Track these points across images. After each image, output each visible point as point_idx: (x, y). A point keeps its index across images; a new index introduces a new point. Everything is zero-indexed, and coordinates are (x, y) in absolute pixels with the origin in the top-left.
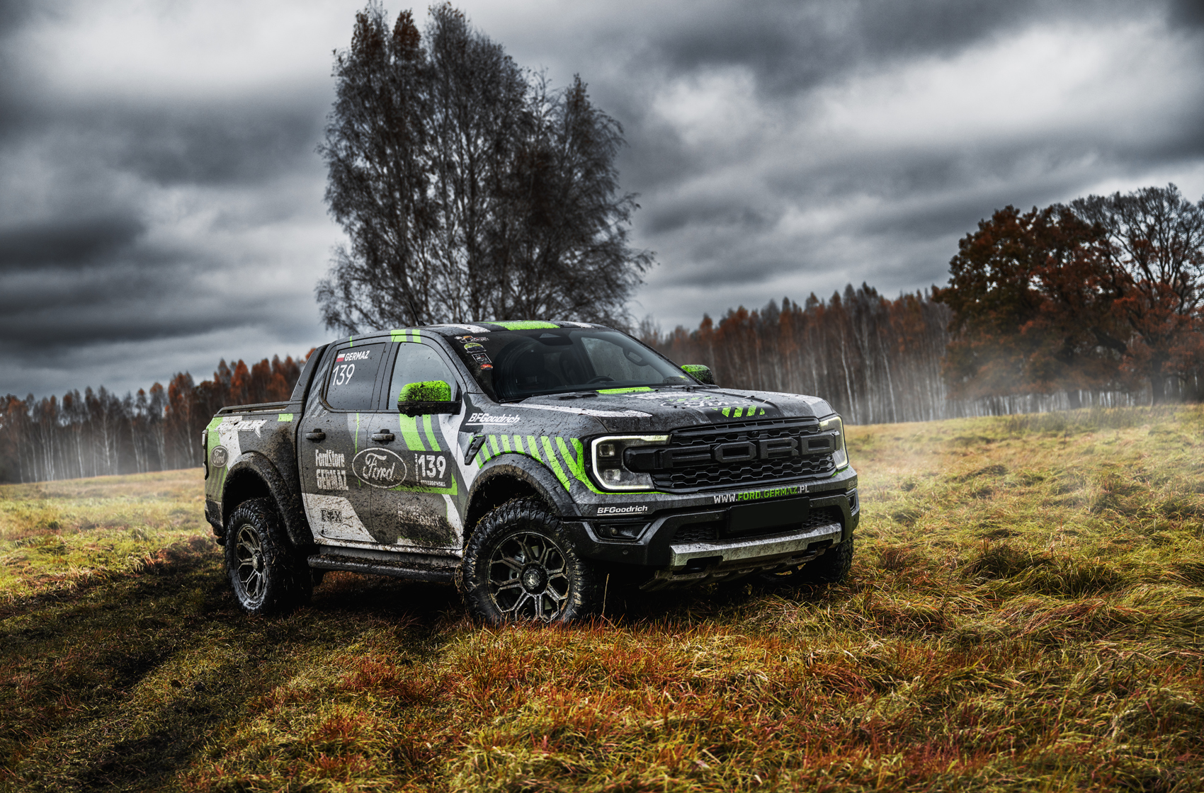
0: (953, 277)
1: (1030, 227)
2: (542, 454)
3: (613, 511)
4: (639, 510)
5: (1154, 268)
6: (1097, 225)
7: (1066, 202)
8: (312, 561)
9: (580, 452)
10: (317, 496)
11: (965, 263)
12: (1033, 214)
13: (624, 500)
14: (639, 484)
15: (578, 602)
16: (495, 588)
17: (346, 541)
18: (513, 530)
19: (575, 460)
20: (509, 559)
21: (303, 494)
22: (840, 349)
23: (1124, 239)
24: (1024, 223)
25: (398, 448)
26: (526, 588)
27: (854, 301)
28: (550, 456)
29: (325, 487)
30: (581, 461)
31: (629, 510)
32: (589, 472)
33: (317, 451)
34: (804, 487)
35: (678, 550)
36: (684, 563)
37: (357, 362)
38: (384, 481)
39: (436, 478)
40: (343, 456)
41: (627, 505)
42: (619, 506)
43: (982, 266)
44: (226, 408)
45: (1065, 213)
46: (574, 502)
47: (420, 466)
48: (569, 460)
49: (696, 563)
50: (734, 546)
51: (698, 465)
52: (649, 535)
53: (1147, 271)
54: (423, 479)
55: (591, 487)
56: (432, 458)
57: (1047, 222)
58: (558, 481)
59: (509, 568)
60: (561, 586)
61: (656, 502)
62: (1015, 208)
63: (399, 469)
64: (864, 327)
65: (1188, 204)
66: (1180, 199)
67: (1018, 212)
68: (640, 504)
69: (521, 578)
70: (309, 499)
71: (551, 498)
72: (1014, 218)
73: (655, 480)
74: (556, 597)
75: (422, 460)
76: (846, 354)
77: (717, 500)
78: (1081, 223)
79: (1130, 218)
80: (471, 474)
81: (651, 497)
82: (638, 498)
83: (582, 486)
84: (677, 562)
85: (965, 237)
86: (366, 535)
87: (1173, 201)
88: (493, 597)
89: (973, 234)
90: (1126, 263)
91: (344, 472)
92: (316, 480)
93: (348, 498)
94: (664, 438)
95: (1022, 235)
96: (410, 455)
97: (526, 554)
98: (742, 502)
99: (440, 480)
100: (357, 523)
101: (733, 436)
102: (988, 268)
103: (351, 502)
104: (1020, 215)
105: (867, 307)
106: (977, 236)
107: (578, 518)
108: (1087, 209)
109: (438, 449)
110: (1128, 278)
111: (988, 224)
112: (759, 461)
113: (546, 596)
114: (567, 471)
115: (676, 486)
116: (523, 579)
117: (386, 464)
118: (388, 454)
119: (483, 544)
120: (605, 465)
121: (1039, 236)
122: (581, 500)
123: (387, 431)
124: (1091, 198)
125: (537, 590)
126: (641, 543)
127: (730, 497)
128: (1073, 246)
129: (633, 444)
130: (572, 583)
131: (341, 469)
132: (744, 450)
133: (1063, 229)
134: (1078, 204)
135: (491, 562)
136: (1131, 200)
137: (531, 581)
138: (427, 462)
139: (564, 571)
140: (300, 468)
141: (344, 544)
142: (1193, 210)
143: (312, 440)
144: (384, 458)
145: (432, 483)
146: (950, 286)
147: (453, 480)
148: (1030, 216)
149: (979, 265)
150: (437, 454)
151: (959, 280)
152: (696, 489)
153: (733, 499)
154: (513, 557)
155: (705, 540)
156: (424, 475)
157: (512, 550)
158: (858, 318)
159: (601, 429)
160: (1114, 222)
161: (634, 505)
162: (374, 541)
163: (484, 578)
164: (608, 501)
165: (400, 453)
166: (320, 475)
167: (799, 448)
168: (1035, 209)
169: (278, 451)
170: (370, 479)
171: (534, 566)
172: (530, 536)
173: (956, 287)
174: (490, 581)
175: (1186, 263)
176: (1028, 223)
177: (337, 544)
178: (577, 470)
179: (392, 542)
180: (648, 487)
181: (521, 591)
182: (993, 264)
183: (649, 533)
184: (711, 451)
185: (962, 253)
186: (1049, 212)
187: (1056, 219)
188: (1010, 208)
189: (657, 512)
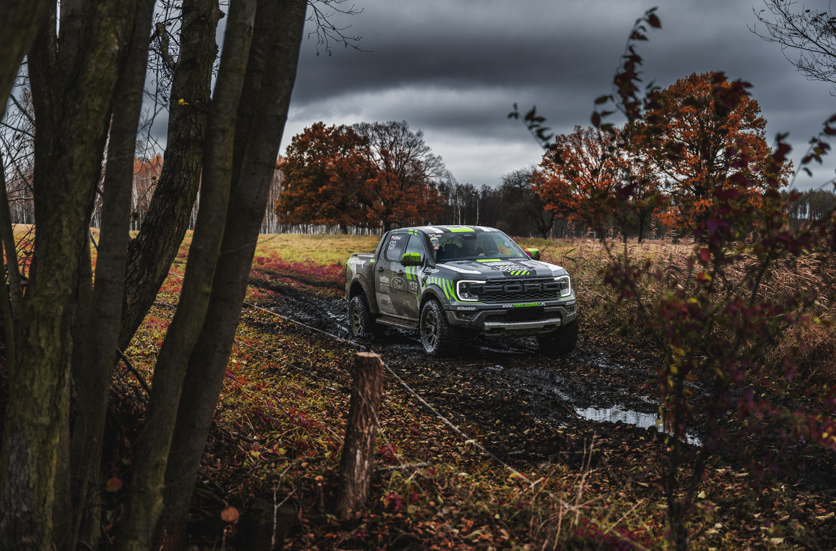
1: (330, 134)
2: (441, 285)
4: (473, 309)
6: (365, 138)
7: (350, 124)
8: (378, 320)
9: (453, 285)
10: (380, 294)
11: (294, 149)
12: (333, 128)
14: (474, 299)
17: (389, 313)
21: (376, 293)
23: (377, 147)
24: (328, 132)
28: (444, 286)
29: (382, 291)
30: (453, 288)
31: (469, 309)
32: (455, 293)
33: (381, 276)
34: (543, 303)
35: (486, 324)
36: (489, 329)
37: (397, 240)
38: (400, 290)
39: (414, 291)
40: (388, 279)
41: (468, 306)
42: (465, 306)
43: (303, 153)
45: (349, 130)
46: (450, 304)
47: (410, 285)
48: (449, 287)
49: (493, 330)
51: (497, 293)
52: (476, 318)
54: (411, 291)
55: (456, 299)
57: (340, 133)
58: (445, 296)
61: (479, 306)
62: (324, 123)
63: (404, 286)
67: (325, 125)
68: (473, 306)
70: (378, 294)
72: (323, 128)
73: (479, 298)
77: (504, 307)
78: (356, 135)
80: (423, 289)
81: (477, 304)
82: (473, 304)
83: (453, 298)
84: (486, 329)
86: (394, 311)
87: (404, 130)
89: (300, 135)
91: (388, 285)
92: (379, 287)
93: (390, 296)
94: (484, 282)
95: (326, 139)
96: (407, 281)
98: (515, 308)
100: (392, 305)
101: (513, 282)
102: (306, 154)
103: (391, 298)
104: (326, 127)
106: (302, 136)
107: (451, 311)
108: (360, 129)
109: (416, 280)
110: (377, 168)
111: (309, 130)
112: (523, 293)
114: (449, 294)
115: (488, 300)
117: (399, 284)
120: (461, 291)
121: (335, 140)
122: (453, 303)
123: (402, 271)
124: (362, 123)
126: (473, 320)
127: (510, 305)
128: (352, 148)
129: (473, 284)
132: (517, 288)
133: (348, 137)
134: (356, 126)
136: (383, 127)
138: (412, 284)
140: (375, 282)
143: (380, 271)
144: (400, 281)
145: (413, 293)
147: (418, 291)
148: (331, 129)
149: (301, 152)
150: (415, 282)
152: (495, 302)
153: (510, 306)
155: (499, 321)
156: (411, 289)
159: (461, 277)
160: (373, 138)
161: (470, 306)
162: (397, 313)
164: (462, 304)
165: (405, 279)
166: (381, 286)
167: (542, 288)
168: (334, 125)
169: (368, 275)
170: (396, 289)
176: (330, 132)
177: (387, 314)
178: (452, 291)
179: (402, 315)
180: (477, 300)
182: (309, 152)
184: (503, 288)
185: (293, 144)
186: (341, 127)
187: (345, 131)
188: (321, 123)
189: (479, 309)
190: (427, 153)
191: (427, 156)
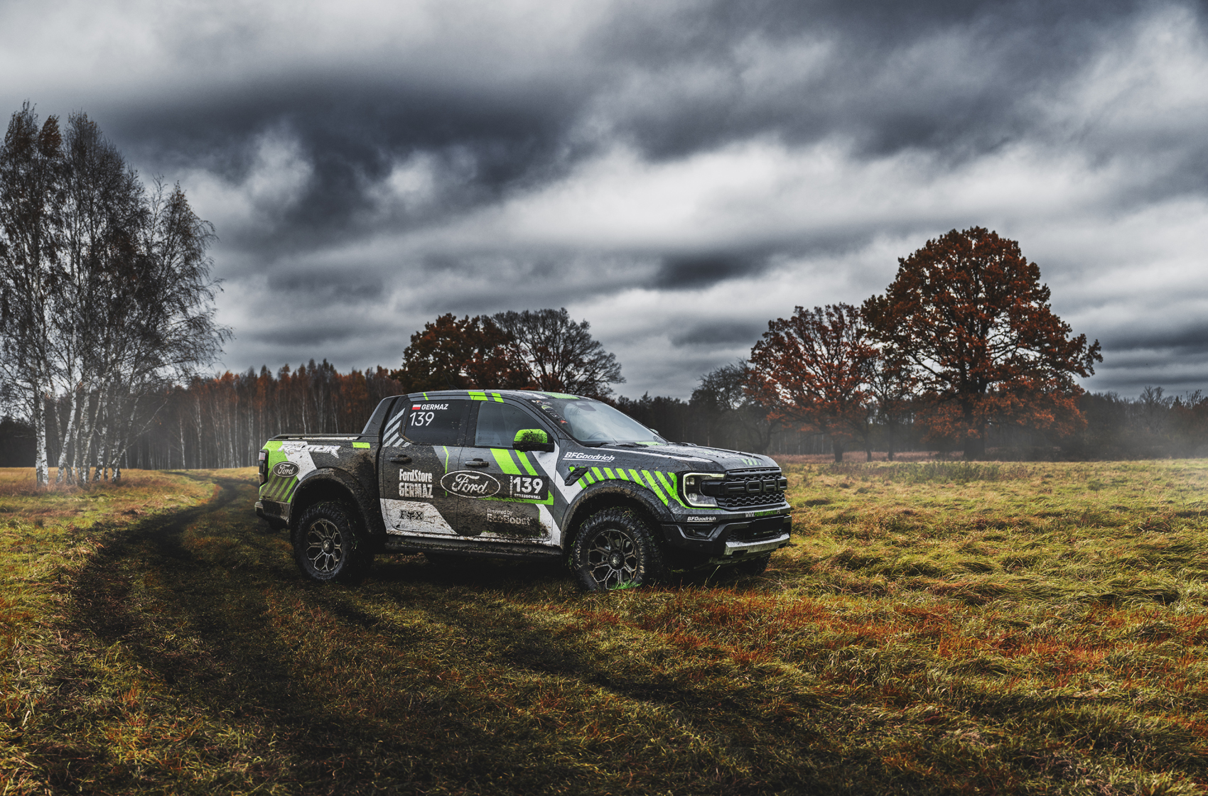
0: (405, 362)
1: (463, 330)
2: (645, 482)
3: (697, 519)
4: (711, 519)
5: (548, 368)
6: (510, 332)
7: (490, 315)
9: (675, 481)
10: (396, 502)
11: (415, 352)
12: (466, 321)
13: (703, 513)
14: (709, 503)
15: (642, 572)
16: (592, 567)
17: (422, 533)
18: (602, 529)
19: (672, 486)
20: (600, 548)
21: (382, 500)
22: (301, 408)
23: (529, 345)
24: (459, 327)
25: (493, 472)
26: (612, 565)
27: (315, 372)
28: (652, 482)
29: (407, 495)
30: (675, 487)
31: (706, 519)
32: (680, 495)
33: (401, 470)
35: (730, 545)
36: (731, 553)
38: (474, 493)
39: (531, 493)
40: (430, 474)
41: (703, 516)
42: (700, 516)
43: (428, 356)
44: (281, 435)
45: (487, 321)
46: (671, 512)
47: (515, 485)
48: (667, 486)
49: (738, 553)
50: (752, 544)
51: (737, 493)
52: (716, 535)
53: (544, 370)
54: (517, 493)
55: (682, 504)
56: (529, 480)
57: (475, 328)
58: (659, 499)
59: (601, 555)
60: (632, 563)
61: (721, 515)
62: (453, 315)
63: (492, 485)
64: (321, 393)
65: (575, 324)
66: (569, 320)
67: (455, 318)
68: (712, 516)
69: (609, 560)
70: (388, 503)
71: (655, 509)
72: (452, 322)
73: (718, 501)
74: (630, 570)
75: (518, 480)
76: (305, 412)
77: (747, 516)
78: (499, 330)
79: (533, 329)
80: (571, 492)
81: (718, 512)
82: (710, 512)
83: (675, 503)
84: (728, 553)
85: (415, 334)
86: (448, 529)
87: (564, 321)
88: (591, 573)
89: (421, 333)
90: (531, 362)
91: (430, 486)
92: (398, 490)
93: (432, 503)
94: (721, 475)
95: (457, 335)
96: (506, 478)
97: (611, 544)
99: (536, 495)
100: (440, 520)
101: (751, 477)
102: (431, 358)
103: (436, 507)
104: (456, 321)
105: (325, 378)
106: (424, 333)
107: (673, 523)
108: (506, 321)
109: (536, 474)
110: (530, 372)
111: (432, 325)
112: (761, 493)
113: (624, 570)
114: (666, 493)
115: (729, 506)
116: (610, 561)
117: (481, 482)
118: (481, 475)
119: (584, 539)
120: (690, 490)
121: (468, 337)
122: (675, 511)
123: (481, 460)
124: (509, 313)
125: (618, 567)
126: (710, 540)
129: (706, 478)
130: (639, 560)
131: (427, 483)
132: (757, 486)
133: (486, 333)
134: (500, 316)
135: (589, 551)
136: (536, 318)
137: (614, 561)
138: (523, 483)
139: (634, 553)
140: (381, 480)
141: (421, 535)
142: (577, 328)
143: (396, 462)
144: (477, 478)
145: (527, 496)
146: (402, 368)
147: (550, 494)
148: (464, 322)
149: (425, 354)
150: (534, 477)
151: (409, 364)
152: (738, 508)
153: (753, 515)
154: (604, 547)
155: (740, 540)
156: (518, 490)
157: (603, 543)
158: (317, 386)
159: (687, 468)
160: (521, 332)
161: (709, 516)
162: (454, 533)
163: (586, 561)
164: (694, 513)
165: (494, 475)
166: (403, 487)
167: (777, 486)
168: (466, 317)
169: (358, 468)
170: (460, 492)
171: (616, 552)
172: (612, 532)
173: (407, 369)
174: (589, 563)
175: (571, 366)
176: (462, 327)
177: (415, 535)
178: (673, 493)
179: (475, 534)
180: (713, 505)
181: (608, 568)
182: (435, 355)
183: (716, 534)
185: (412, 346)
186: (476, 320)
187: (481, 326)
188: (449, 315)
189: (721, 520)
190: (596, 351)
191: (595, 354)
